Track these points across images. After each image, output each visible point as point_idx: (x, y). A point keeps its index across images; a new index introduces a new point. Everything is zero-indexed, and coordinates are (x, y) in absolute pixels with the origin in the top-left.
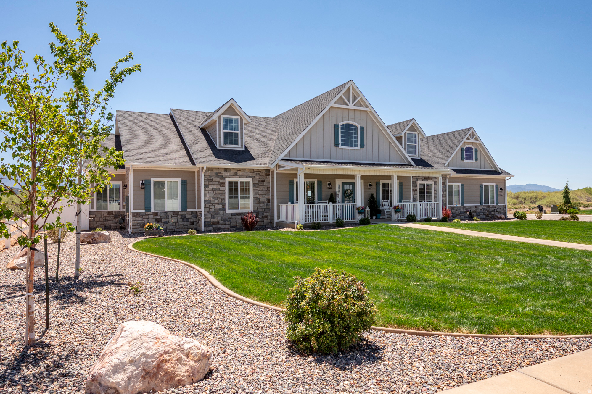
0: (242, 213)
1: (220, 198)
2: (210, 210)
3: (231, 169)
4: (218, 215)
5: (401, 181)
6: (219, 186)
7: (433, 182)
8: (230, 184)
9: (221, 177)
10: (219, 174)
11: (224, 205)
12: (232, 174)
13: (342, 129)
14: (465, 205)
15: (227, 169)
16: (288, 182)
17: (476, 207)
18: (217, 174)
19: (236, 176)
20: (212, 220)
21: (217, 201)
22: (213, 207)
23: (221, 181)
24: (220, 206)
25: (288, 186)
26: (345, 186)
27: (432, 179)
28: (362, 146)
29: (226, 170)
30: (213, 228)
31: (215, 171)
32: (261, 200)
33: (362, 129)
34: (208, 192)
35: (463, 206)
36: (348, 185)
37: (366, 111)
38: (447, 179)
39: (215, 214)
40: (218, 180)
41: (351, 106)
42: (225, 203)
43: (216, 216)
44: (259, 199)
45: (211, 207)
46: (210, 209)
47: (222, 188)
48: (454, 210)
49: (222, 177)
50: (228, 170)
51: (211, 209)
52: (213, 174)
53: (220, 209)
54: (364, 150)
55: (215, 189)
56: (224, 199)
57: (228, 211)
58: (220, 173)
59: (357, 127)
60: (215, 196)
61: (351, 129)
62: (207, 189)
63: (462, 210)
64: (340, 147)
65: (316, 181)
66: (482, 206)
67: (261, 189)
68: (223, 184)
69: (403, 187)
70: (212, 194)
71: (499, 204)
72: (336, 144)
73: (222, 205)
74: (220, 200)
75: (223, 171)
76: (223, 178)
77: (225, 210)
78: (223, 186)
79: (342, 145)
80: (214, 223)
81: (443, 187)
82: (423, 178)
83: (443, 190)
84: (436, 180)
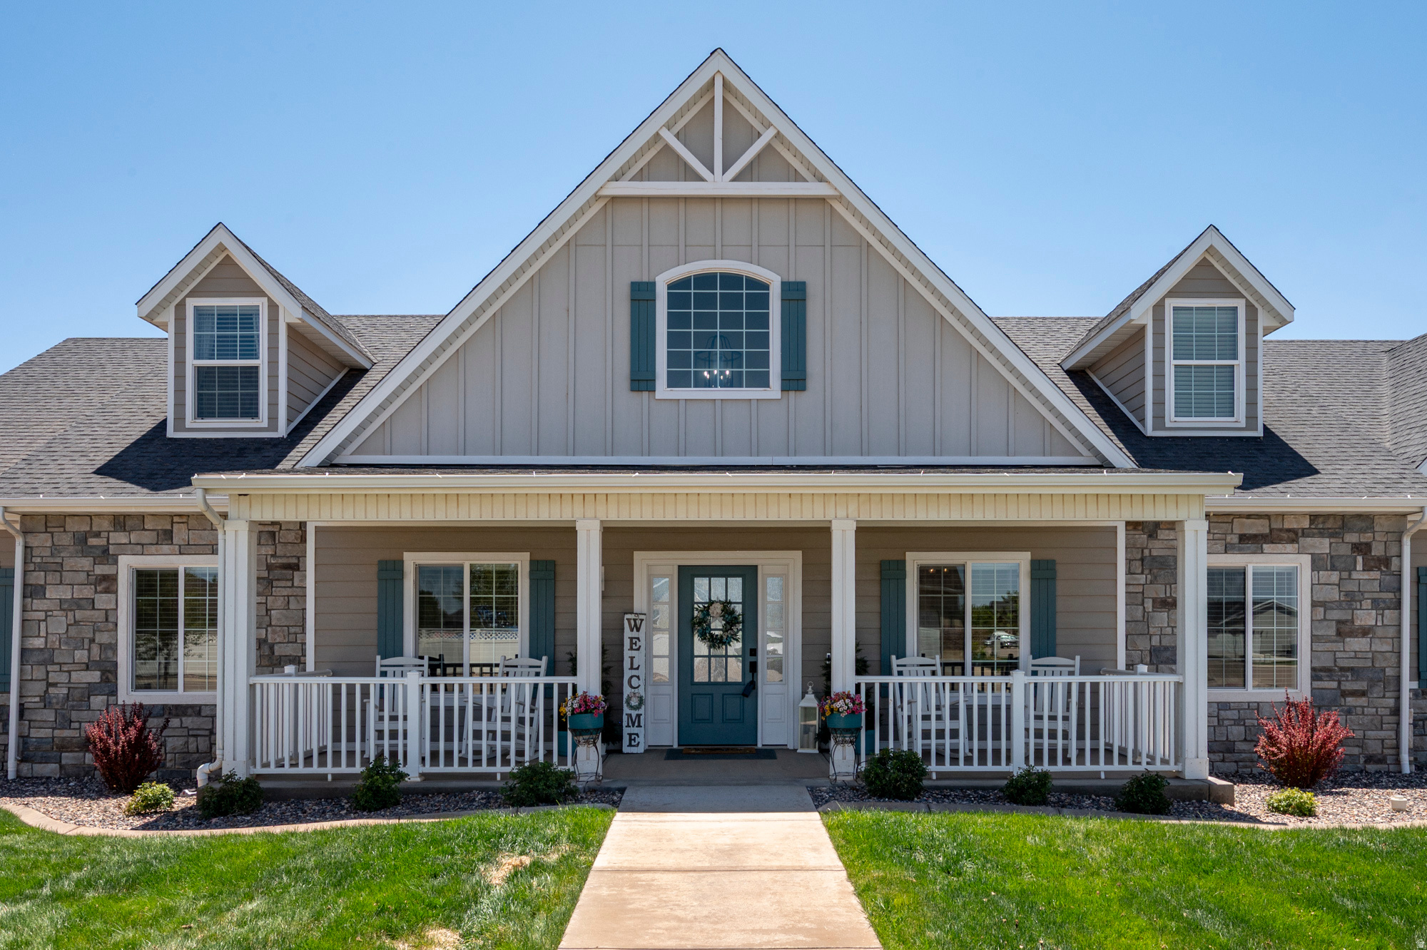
0: (192, 706)
1: (92, 641)
2: (51, 690)
3: (142, 517)
4: (85, 715)
5: (1044, 555)
6: (87, 592)
7: (1306, 560)
8: (145, 581)
9: (98, 552)
10: (93, 541)
11: (109, 672)
12: (147, 537)
13: (673, 301)
15: (126, 516)
16: (375, 569)
18: (82, 540)
19: (166, 548)
20: (57, 733)
21: (81, 655)
22: (63, 678)
23: (100, 570)
24: (94, 676)
25: (373, 588)
26: (701, 584)
27: (1293, 541)
28: (795, 380)
29: (121, 521)
30: (61, 767)
31: (72, 526)
32: (278, 651)
33: (795, 294)
34: (42, 615)
36: (718, 583)
37: (822, 200)
38: (1407, 542)
39: (73, 708)
40: (86, 563)
41: (718, 183)
42: (116, 664)
43: (74, 715)
44: (272, 647)
45: (53, 678)
46: (49, 685)
47: (103, 601)
49: (106, 551)
50: (129, 523)
51: (55, 685)
52: (66, 540)
53: (91, 690)
54: (805, 401)
55: (77, 604)
56: (113, 647)
57: (127, 695)
58: (98, 535)
59: (766, 287)
60: (73, 632)
61: (730, 301)
62: (37, 604)
64: (663, 390)
65: (520, 561)
67: (280, 602)
68: (108, 583)
69: (1061, 587)
70: (58, 625)
72: (642, 380)
73: (104, 672)
74: (95, 650)
75: (106, 525)
76: (106, 556)
77: (114, 692)
78: (107, 591)
79: (674, 381)
80: (64, 746)
81: (1376, 583)
82: (1235, 540)
83: (1374, 601)
84: (1323, 546)
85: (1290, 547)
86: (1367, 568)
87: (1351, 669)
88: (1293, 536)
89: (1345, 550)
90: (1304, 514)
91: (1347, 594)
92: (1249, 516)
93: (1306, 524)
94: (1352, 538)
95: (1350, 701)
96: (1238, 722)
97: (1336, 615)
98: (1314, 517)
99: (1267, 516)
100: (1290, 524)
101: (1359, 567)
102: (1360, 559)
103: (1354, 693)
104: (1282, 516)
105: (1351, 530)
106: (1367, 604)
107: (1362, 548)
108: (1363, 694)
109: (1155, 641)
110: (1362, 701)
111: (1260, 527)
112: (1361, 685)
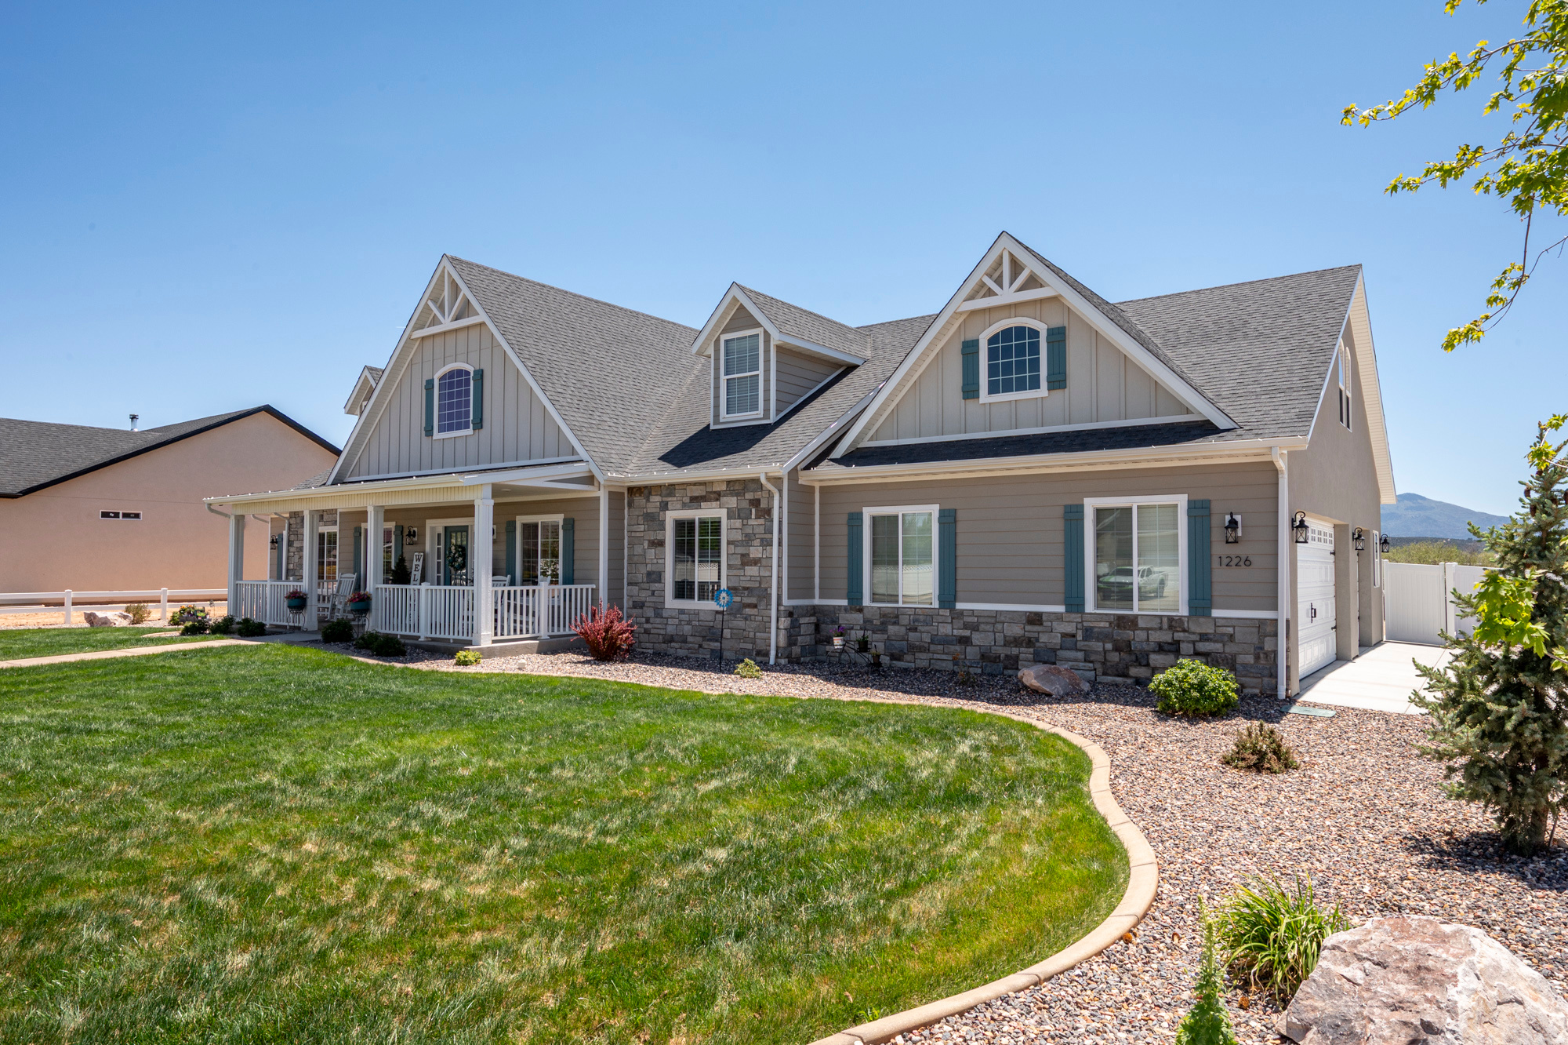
7: (726, 511)
14: (960, 606)
17: (1035, 619)
27: (718, 499)
28: (478, 424)
33: (480, 375)
35: (952, 609)
41: (447, 324)
48: (896, 623)
54: (484, 433)
59: (470, 374)
61: (459, 384)
63: (945, 630)
64: (436, 435)
66: (1076, 617)
71: (1216, 613)
72: (428, 430)
81: (762, 528)
82: (687, 500)
83: (762, 540)
84: (732, 502)
85: (715, 504)
86: (758, 517)
87: (747, 589)
88: (717, 496)
89: (745, 504)
90: (722, 481)
91: (747, 535)
92: (695, 484)
93: (724, 487)
94: (749, 496)
95: (748, 611)
96: (689, 623)
97: (741, 550)
98: (729, 482)
99: (704, 484)
100: (716, 488)
101: (753, 516)
102: (753, 511)
103: (749, 606)
104: (712, 483)
105: (748, 491)
106: (757, 542)
107: (755, 503)
108: (755, 606)
109: (649, 568)
110: (754, 611)
111: (698, 491)
112: (753, 600)
